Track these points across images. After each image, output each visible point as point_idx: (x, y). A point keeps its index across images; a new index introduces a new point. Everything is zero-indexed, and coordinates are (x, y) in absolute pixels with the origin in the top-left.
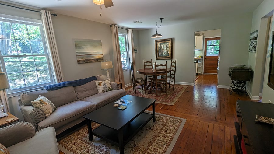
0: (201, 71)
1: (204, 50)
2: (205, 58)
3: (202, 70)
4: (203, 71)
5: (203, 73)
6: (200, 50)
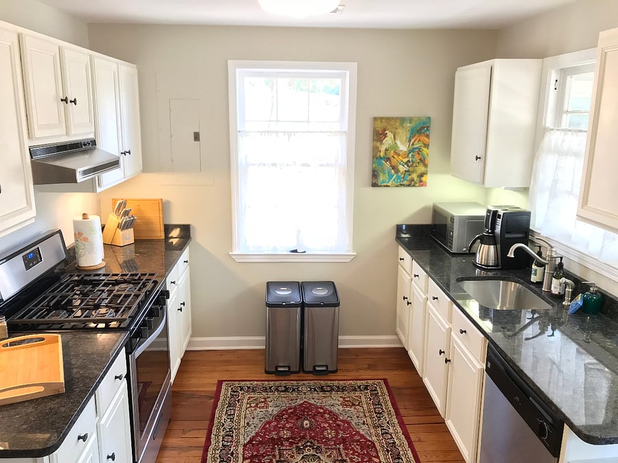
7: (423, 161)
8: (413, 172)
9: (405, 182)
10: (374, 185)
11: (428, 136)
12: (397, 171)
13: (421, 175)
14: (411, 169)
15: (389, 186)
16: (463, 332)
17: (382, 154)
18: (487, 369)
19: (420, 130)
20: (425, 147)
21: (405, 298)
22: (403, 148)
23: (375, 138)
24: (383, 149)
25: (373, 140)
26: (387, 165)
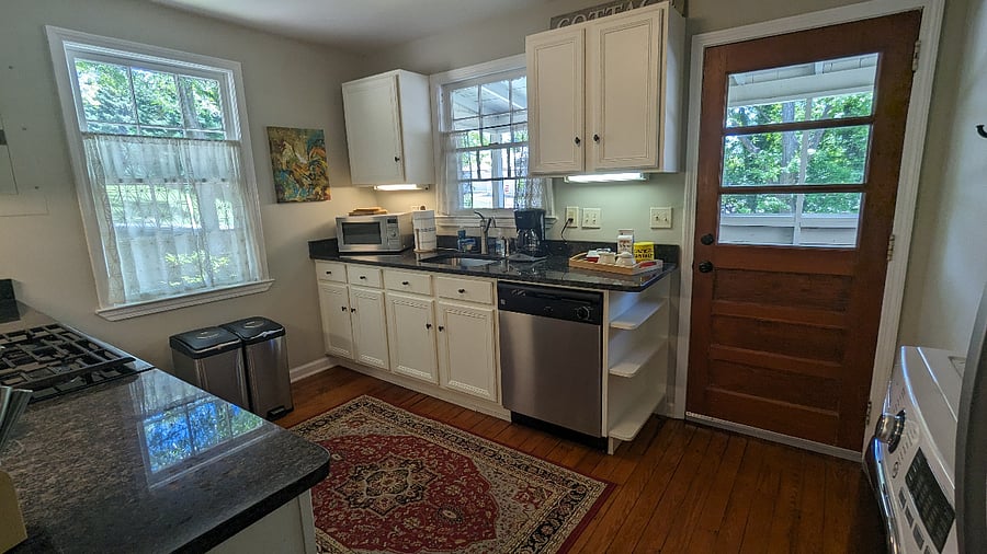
0: (662, 389)
1: (692, 176)
2: (703, 268)
3: (672, 382)
4: (681, 393)
5: (678, 410)
6: (653, 178)
7: (323, 174)
8: (317, 185)
9: (311, 196)
10: (280, 201)
11: (323, 149)
12: (302, 185)
13: (325, 188)
14: (314, 182)
15: (296, 201)
16: (462, 291)
17: (284, 167)
18: (500, 307)
19: (316, 141)
20: (324, 159)
21: (343, 309)
22: (303, 160)
23: (273, 148)
24: (284, 161)
25: (271, 152)
26: (291, 178)
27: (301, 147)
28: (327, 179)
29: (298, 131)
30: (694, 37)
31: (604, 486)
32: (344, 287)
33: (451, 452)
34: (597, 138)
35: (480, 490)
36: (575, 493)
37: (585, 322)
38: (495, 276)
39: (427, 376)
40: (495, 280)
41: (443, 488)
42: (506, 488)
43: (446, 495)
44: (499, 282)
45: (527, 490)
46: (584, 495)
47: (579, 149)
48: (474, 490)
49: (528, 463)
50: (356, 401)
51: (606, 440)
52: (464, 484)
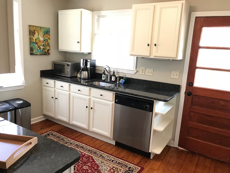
2: (188, 94)
7: (48, 45)
9: (43, 53)
10: (32, 54)
11: (49, 35)
12: (40, 48)
13: (48, 50)
14: (45, 48)
15: (38, 54)
16: (101, 95)
17: (34, 41)
18: (116, 102)
19: (47, 32)
20: (49, 39)
21: (52, 97)
22: (42, 39)
23: (31, 34)
24: (34, 39)
25: (30, 35)
26: (36, 46)
27: (41, 34)
28: (49, 47)
29: (41, 28)
30: (192, 13)
31: (140, 168)
32: (54, 89)
33: (85, 154)
34: (155, 45)
35: (96, 168)
36: (129, 170)
37: (147, 111)
38: (115, 91)
39: (84, 126)
40: (115, 93)
41: (82, 167)
42: (105, 168)
43: (83, 169)
44: (116, 93)
45: (112, 169)
46: (133, 171)
47: (149, 48)
48: (94, 168)
49: (113, 159)
50: (48, 133)
51: (150, 153)
52: (90, 165)
